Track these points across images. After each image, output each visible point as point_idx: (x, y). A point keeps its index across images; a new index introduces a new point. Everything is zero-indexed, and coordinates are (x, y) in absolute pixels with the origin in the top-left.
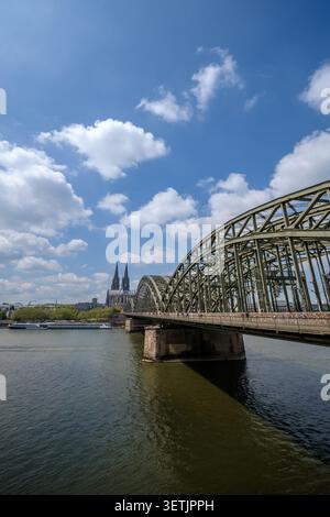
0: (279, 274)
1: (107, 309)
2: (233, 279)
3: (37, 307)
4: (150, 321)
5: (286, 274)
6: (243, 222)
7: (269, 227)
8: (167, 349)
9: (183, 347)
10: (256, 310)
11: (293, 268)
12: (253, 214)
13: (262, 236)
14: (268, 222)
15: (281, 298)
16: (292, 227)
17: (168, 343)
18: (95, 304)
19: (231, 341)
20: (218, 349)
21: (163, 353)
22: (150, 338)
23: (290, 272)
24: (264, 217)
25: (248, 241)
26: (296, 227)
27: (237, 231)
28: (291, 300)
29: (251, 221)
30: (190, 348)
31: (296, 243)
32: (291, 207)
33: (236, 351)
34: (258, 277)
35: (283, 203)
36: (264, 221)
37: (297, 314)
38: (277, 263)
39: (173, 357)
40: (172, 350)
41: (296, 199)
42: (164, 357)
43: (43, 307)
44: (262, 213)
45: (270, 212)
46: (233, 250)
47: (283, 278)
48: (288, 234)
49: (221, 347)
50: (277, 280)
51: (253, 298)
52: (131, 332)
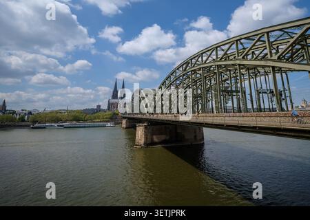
0: (229, 89)
1: (108, 113)
2: (199, 91)
3: (51, 112)
4: (140, 121)
5: (234, 89)
6: (208, 53)
7: (226, 56)
8: (152, 139)
9: (163, 137)
10: (213, 112)
11: (239, 85)
12: (216, 48)
13: (219, 63)
14: (226, 54)
15: (230, 104)
16: (241, 57)
17: (152, 135)
18: (99, 109)
19: (195, 132)
20: (186, 137)
21: (149, 141)
22: (140, 132)
23: (236, 87)
24: (223, 50)
25: (211, 66)
26: (243, 57)
27: (205, 59)
28: (235, 106)
29: (214, 53)
30: (168, 138)
31: (242, 68)
32: (241, 44)
33: (198, 138)
34: (216, 90)
35: (237, 41)
36: (223, 53)
37: (238, 114)
38: (229, 82)
39: (156, 144)
40: (155, 139)
41: (245, 38)
42: (149, 144)
43: (57, 112)
44: (222, 47)
45: (227, 46)
46: (201, 72)
47: (232, 91)
48: (238, 62)
49: (189, 136)
50: (228, 93)
51: (212, 104)
52: (126, 128)
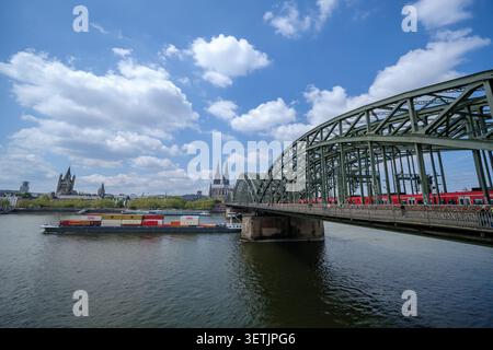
0: (358, 173)
1: (210, 200)
2: (318, 175)
3: (149, 198)
4: (246, 210)
5: (363, 173)
6: (330, 128)
7: (353, 132)
8: (261, 231)
9: (274, 231)
10: (336, 202)
11: (370, 168)
12: (340, 120)
13: (343, 141)
14: (353, 128)
15: (358, 192)
16: (373, 132)
17: (261, 226)
18: (199, 195)
19: (313, 227)
20: (303, 232)
21: (257, 234)
22: (246, 224)
23: (367, 171)
24: (349, 123)
25: (334, 145)
26: (377, 132)
27: (325, 135)
28: (366, 195)
29: (337, 127)
30: (279, 231)
31: (375, 147)
32: (374, 114)
33: (317, 233)
34: (340, 175)
35: (368, 111)
36: (348, 127)
37: (369, 205)
38: (357, 164)
39: (265, 238)
40: (265, 232)
41: (379, 107)
43: (155, 198)
44: (348, 120)
45: (355, 118)
46: (320, 152)
47: (361, 176)
48: (369, 139)
49: (306, 231)
50: (355, 179)
51: (334, 192)
